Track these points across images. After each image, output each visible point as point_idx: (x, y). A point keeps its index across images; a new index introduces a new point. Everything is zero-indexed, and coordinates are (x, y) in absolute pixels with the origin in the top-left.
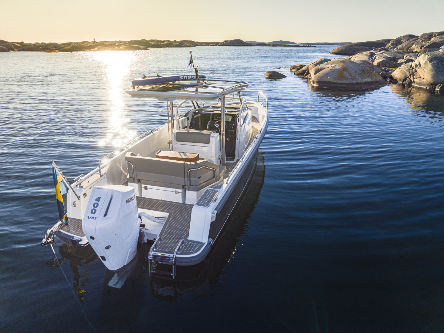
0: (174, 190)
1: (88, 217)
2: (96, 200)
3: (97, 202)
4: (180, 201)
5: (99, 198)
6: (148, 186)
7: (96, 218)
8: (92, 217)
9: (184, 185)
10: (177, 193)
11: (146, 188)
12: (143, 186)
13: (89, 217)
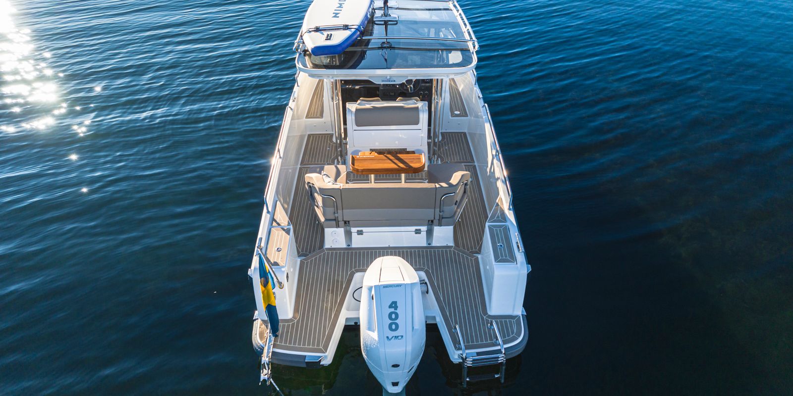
0: (414, 228)
1: (387, 337)
2: (390, 307)
3: (393, 310)
4: (424, 244)
5: (395, 303)
6: (364, 229)
7: (402, 336)
8: (395, 337)
9: (433, 219)
10: (418, 232)
11: (360, 233)
12: (354, 230)
13: (390, 338)
